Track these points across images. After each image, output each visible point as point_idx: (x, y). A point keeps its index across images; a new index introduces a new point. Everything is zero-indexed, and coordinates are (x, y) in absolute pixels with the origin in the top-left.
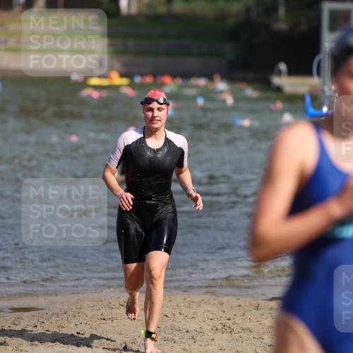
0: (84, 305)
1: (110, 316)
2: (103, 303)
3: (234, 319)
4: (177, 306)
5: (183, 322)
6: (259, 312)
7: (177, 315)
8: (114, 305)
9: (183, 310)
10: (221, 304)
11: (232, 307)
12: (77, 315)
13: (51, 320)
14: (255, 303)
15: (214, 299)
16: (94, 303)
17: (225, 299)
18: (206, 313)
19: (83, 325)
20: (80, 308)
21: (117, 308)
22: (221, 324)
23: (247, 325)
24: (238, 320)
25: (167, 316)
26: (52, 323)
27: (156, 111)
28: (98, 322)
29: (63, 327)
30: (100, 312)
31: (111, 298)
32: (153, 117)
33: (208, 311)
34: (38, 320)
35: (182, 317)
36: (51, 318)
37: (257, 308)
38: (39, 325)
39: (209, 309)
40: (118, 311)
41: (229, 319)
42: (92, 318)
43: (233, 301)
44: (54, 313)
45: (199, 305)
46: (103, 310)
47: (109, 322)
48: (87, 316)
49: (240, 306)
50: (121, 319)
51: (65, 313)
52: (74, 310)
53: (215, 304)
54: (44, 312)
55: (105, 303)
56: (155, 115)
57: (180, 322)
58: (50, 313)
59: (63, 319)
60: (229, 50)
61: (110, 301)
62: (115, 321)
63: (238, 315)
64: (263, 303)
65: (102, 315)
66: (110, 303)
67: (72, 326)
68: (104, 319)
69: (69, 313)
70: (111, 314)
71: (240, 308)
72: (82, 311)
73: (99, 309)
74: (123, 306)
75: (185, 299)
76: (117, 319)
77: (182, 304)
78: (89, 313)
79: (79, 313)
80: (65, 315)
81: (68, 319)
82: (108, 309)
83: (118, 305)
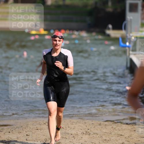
0: (29, 124)
1: (40, 128)
2: (37, 123)
3: (90, 129)
4: (67, 124)
5: (70, 130)
6: (101, 126)
7: (67, 128)
8: (42, 124)
9: (70, 125)
10: (85, 123)
11: (89, 124)
12: (26, 128)
13: (16, 130)
14: (99, 123)
15: (82, 121)
16: (33, 123)
17: (87, 121)
18: (79, 127)
19: (29, 132)
20: (28, 125)
21: (43, 125)
22: (85, 131)
23: (96, 131)
24: (92, 130)
26: (16, 131)
27: (58, 41)
28: (35, 130)
29: (20, 133)
32: (56, 44)
33: (80, 126)
34: (11, 130)
35: (69, 128)
36: (16, 129)
37: (100, 125)
38: (11, 132)
39: (80, 125)
41: (88, 129)
42: (32, 129)
43: (91, 122)
44: (17, 127)
45: (76, 123)
46: (37, 126)
47: (40, 130)
48: (30, 128)
49: (93, 124)
50: (45, 129)
51: (22, 127)
52: (25, 126)
53: (82, 123)
54: (13, 126)
56: (57, 43)
57: (68, 130)
58: (15, 127)
60: (88, 20)
61: (40, 122)
62: (42, 130)
63: (92, 128)
64: (102, 123)
65: (37, 127)
66: (40, 123)
67: (25, 132)
68: (38, 129)
70: (40, 127)
71: (93, 125)
73: (35, 125)
74: (45, 124)
75: (70, 121)
76: (43, 129)
77: (69, 123)
78: (31, 127)
79: (27, 127)
80: (22, 128)
81: (23, 130)
82: (39, 125)
83: (43, 124)
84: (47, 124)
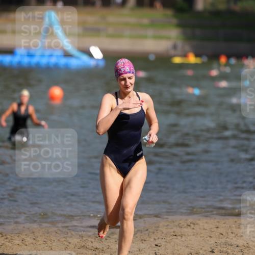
0: (161, 224)
1: (180, 234)
2: (175, 223)
4: (230, 227)
5: (234, 239)
7: (230, 234)
8: (183, 225)
9: (234, 230)
12: (155, 232)
13: (136, 235)
16: (168, 223)
19: (160, 239)
20: (158, 227)
21: (185, 227)
25: (222, 234)
28: (171, 237)
29: (145, 240)
30: (172, 230)
31: (181, 220)
35: (233, 235)
40: (186, 230)
42: (166, 234)
44: (139, 230)
46: (175, 229)
47: (179, 238)
48: (163, 233)
50: (188, 236)
51: (147, 230)
52: (153, 228)
55: (176, 223)
57: (232, 239)
59: (145, 234)
61: (180, 222)
62: (183, 237)
65: (174, 232)
66: (180, 224)
67: (152, 240)
68: (176, 235)
69: (150, 230)
70: (181, 232)
72: (160, 229)
73: (172, 228)
74: (189, 226)
75: (236, 222)
76: (185, 236)
77: (234, 226)
78: (165, 231)
79: (157, 230)
80: (147, 232)
81: (149, 235)
82: (178, 228)
83: (185, 225)
84: (192, 226)
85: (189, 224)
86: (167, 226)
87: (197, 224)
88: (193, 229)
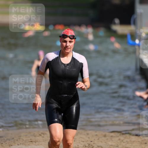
0: (22, 135)
3: (94, 141)
6: (106, 138)
10: (88, 134)
11: (93, 136)
12: (18, 140)
13: (6, 142)
14: (104, 134)
15: (84, 132)
17: (89, 132)
20: (20, 136)
21: (38, 136)
22: (88, 144)
24: (96, 142)
26: (6, 144)
27: (68, 42)
28: (29, 143)
31: (35, 131)
32: (66, 47)
33: (82, 138)
37: (105, 136)
40: (38, 138)
43: (94, 133)
46: (31, 137)
47: (34, 143)
48: (23, 140)
52: (17, 137)
53: (84, 134)
54: (3, 138)
55: (32, 134)
56: (68, 45)
58: (6, 139)
61: (35, 133)
64: (107, 134)
65: (31, 139)
67: (16, 145)
69: (15, 139)
70: (35, 139)
71: (97, 136)
72: (21, 138)
73: (29, 137)
74: (40, 135)
76: (38, 142)
78: (25, 139)
80: (13, 140)
81: (14, 142)
82: (33, 137)
83: (38, 135)
84: (43, 135)
85: (40, 134)
86: (26, 135)
87: (46, 134)
88: (43, 137)
